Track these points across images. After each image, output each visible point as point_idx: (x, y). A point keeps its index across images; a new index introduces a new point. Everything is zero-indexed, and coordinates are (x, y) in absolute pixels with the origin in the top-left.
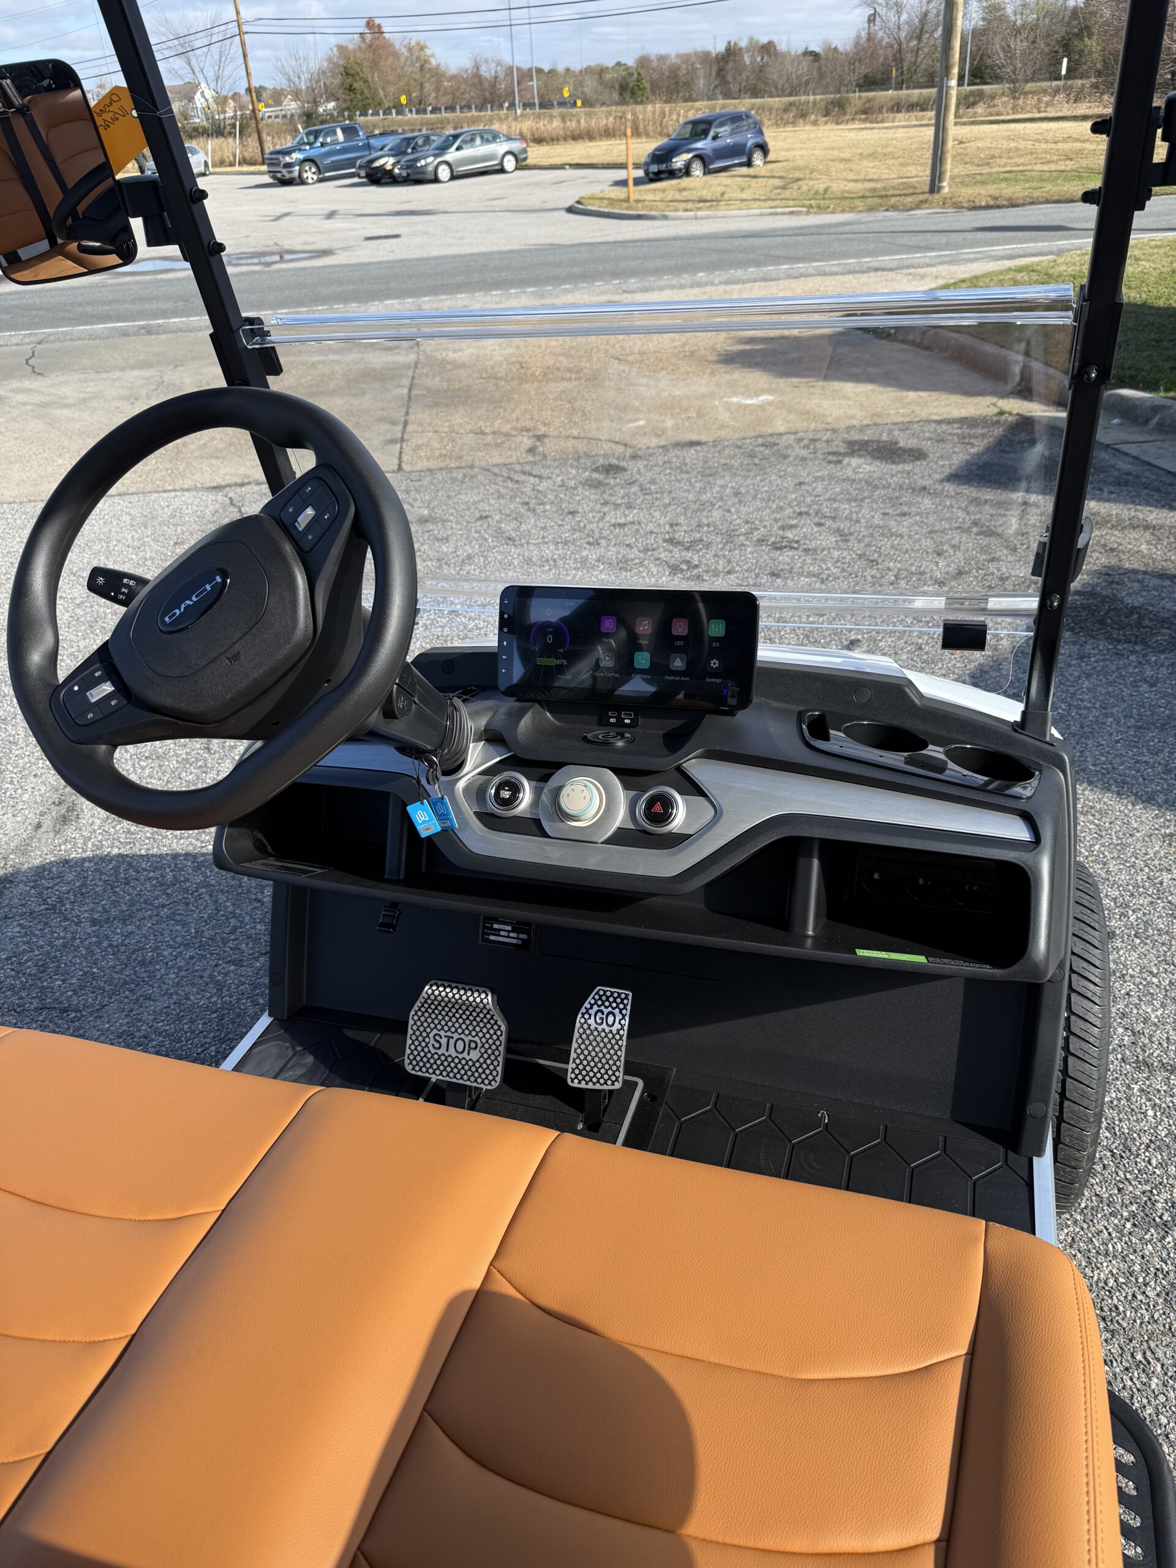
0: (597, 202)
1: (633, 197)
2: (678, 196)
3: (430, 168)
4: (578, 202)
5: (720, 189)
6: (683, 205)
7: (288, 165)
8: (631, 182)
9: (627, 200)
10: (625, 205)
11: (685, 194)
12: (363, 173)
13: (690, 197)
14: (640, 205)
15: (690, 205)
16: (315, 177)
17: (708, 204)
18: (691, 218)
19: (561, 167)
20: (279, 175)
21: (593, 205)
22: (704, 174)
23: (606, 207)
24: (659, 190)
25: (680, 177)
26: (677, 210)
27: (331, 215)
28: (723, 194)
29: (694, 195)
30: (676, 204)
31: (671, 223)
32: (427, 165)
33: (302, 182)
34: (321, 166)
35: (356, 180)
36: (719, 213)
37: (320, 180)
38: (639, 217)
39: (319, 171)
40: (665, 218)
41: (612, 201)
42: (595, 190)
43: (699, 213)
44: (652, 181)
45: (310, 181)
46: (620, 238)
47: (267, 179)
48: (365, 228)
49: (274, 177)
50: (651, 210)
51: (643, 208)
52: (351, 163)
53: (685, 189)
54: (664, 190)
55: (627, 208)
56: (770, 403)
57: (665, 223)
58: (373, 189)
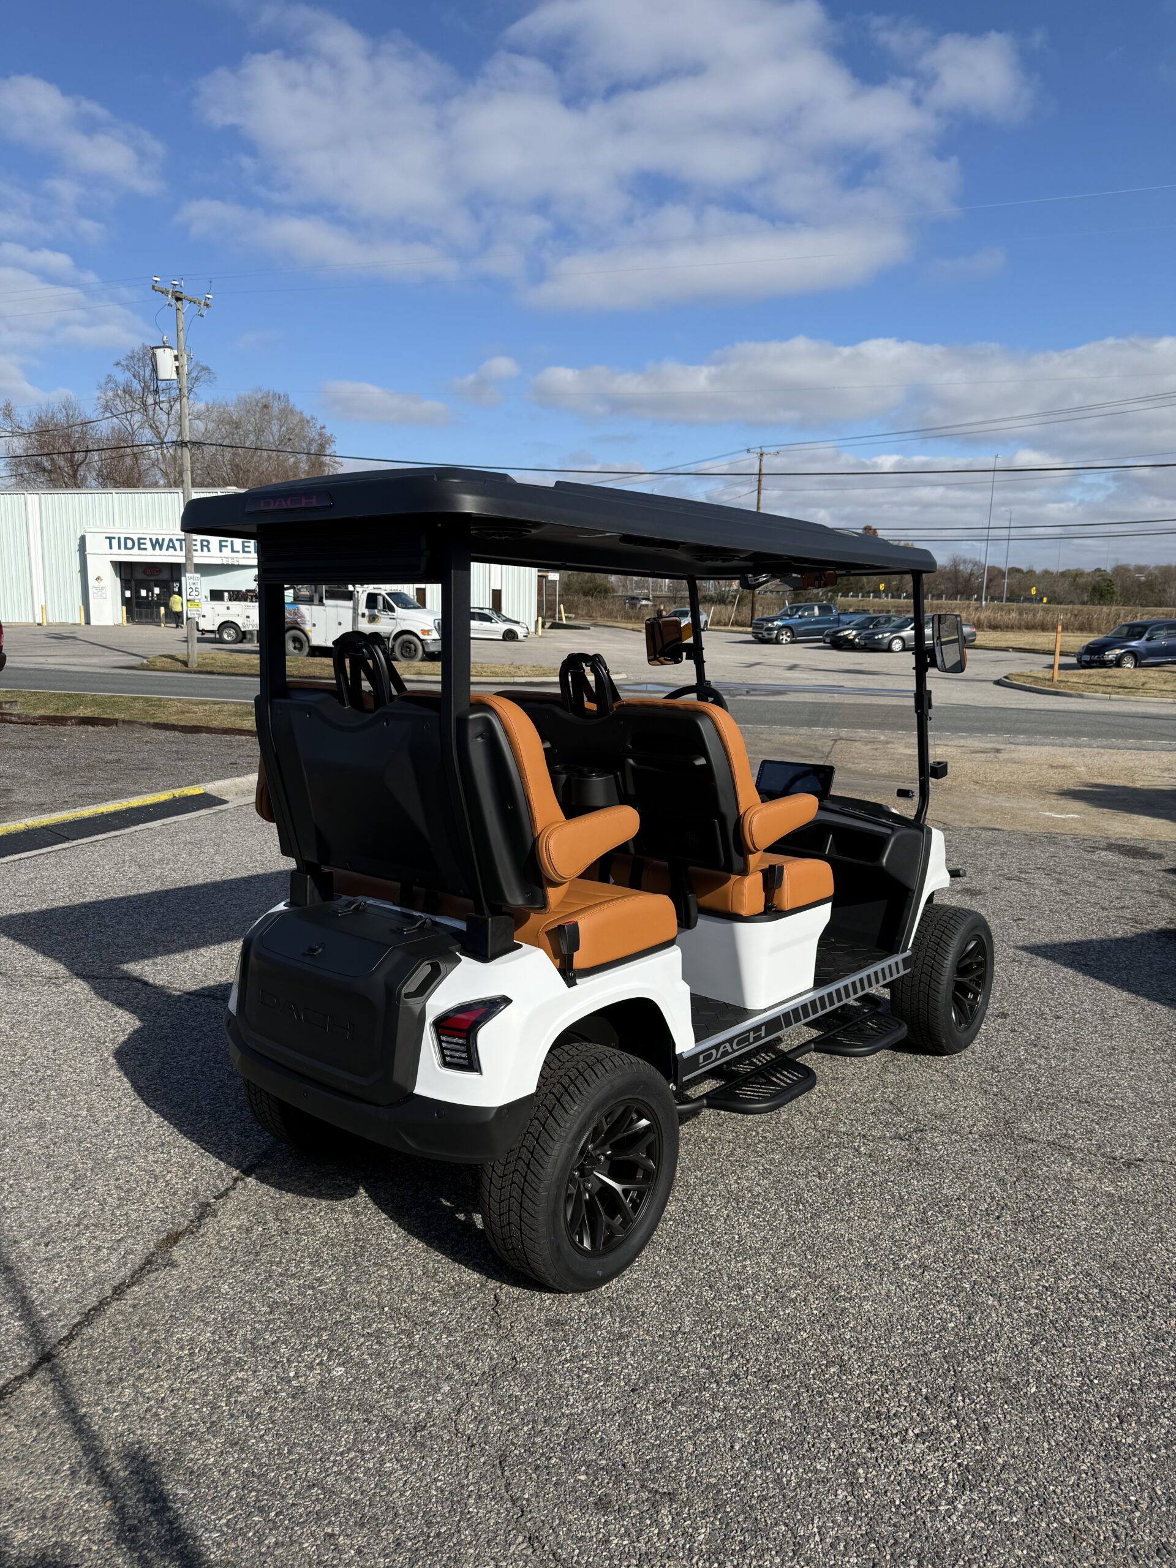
0: (1022, 679)
1: (1056, 678)
2: (1100, 682)
3: (886, 641)
4: (1006, 677)
5: (1143, 680)
6: (1104, 689)
7: (771, 629)
8: (1056, 667)
9: (1051, 680)
10: (1048, 683)
11: (1108, 680)
12: (828, 640)
13: (1112, 683)
14: (1063, 684)
15: (1110, 689)
16: (789, 639)
17: (1126, 690)
18: (1106, 699)
19: (1006, 649)
20: (760, 636)
21: (1018, 681)
22: (1135, 666)
23: (1030, 683)
24: (1086, 675)
25: (1110, 667)
26: (1097, 692)
27: (792, 668)
28: (1143, 685)
29: (1117, 682)
30: (1097, 687)
31: (1085, 700)
32: (883, 638)
33: (777, 642)
34: (795, 632)
35: (822, 644)
36: (1133, 698)
37: (792, 642)
38: (1057, 694)
39: (793, 635)
40: (1081, 696)
41: (1036, 679)
42: (1025, 670)
43: (1113, 696)
44: (1084, 667)
45: (784, 642)
46: (1030, 707)
47: (750, 637)
48: (817, 679)
49: (754, 637)
50: (1072, 689)
51: (1065, 687)
52: (820, 632)
53: (1110, 677)
54: (1090, 675)
55: (1049, 686)
56: (1073, 819)
57: (1080, 700)
58: (834, 652)
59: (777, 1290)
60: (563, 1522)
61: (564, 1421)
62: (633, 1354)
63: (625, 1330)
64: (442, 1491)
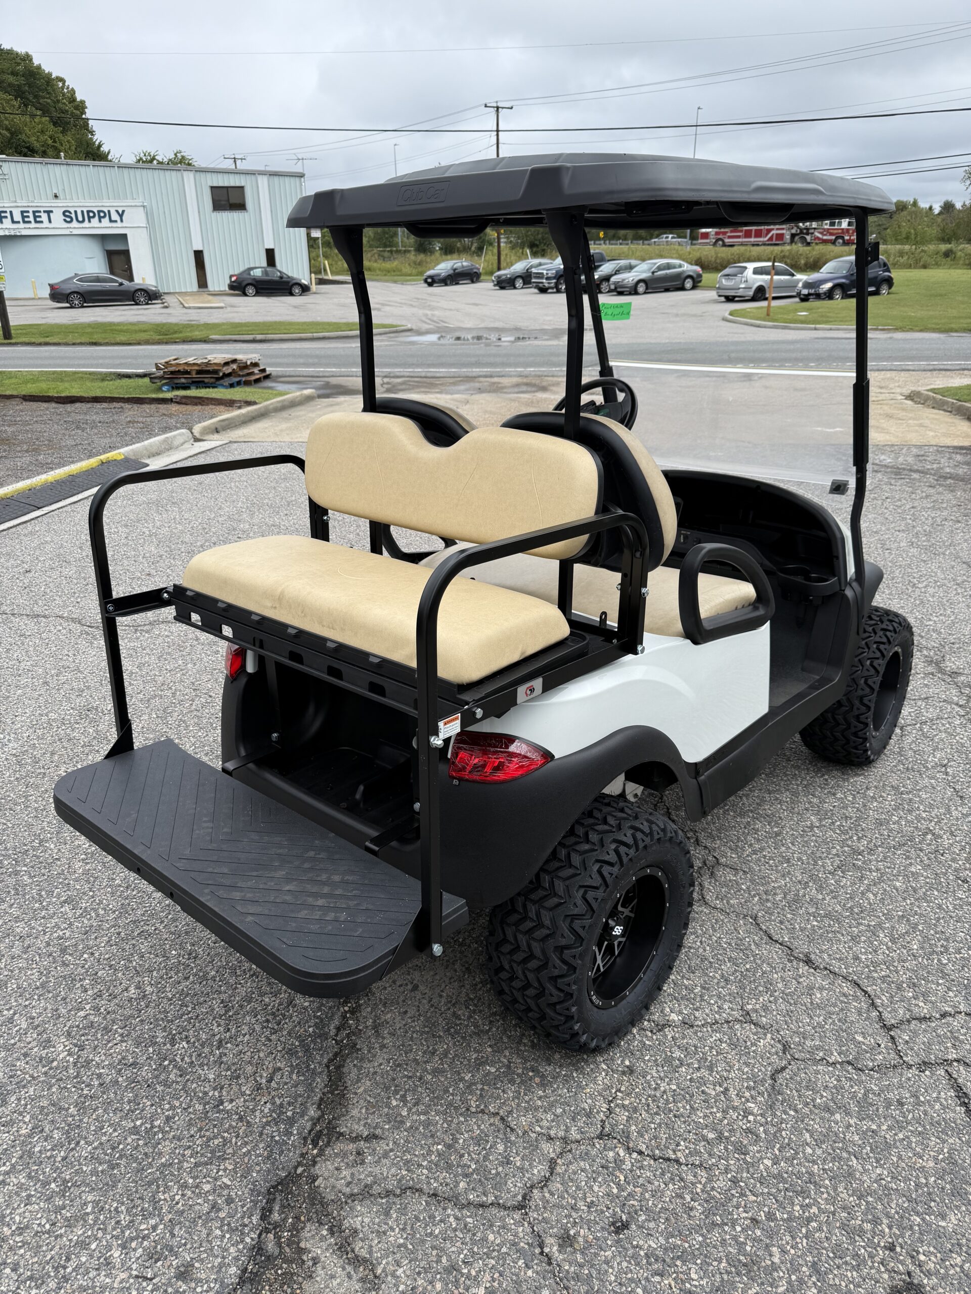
0: (744, 315)
1: (772, 313)
4: (730, 314)
9: (767, 314)
17: (825, 320)
21: (740, 317)
23: (750, 319)
38: (773, 326)
41: (755, 315)
55: (766, 320)
59: (858, 793)
60: (822, 952)
61: (778, 891)
62: (793, 844)
63: (776, 829)
64: (730, 944)
